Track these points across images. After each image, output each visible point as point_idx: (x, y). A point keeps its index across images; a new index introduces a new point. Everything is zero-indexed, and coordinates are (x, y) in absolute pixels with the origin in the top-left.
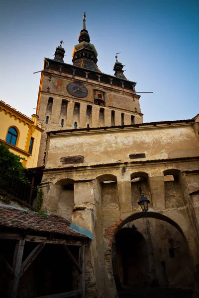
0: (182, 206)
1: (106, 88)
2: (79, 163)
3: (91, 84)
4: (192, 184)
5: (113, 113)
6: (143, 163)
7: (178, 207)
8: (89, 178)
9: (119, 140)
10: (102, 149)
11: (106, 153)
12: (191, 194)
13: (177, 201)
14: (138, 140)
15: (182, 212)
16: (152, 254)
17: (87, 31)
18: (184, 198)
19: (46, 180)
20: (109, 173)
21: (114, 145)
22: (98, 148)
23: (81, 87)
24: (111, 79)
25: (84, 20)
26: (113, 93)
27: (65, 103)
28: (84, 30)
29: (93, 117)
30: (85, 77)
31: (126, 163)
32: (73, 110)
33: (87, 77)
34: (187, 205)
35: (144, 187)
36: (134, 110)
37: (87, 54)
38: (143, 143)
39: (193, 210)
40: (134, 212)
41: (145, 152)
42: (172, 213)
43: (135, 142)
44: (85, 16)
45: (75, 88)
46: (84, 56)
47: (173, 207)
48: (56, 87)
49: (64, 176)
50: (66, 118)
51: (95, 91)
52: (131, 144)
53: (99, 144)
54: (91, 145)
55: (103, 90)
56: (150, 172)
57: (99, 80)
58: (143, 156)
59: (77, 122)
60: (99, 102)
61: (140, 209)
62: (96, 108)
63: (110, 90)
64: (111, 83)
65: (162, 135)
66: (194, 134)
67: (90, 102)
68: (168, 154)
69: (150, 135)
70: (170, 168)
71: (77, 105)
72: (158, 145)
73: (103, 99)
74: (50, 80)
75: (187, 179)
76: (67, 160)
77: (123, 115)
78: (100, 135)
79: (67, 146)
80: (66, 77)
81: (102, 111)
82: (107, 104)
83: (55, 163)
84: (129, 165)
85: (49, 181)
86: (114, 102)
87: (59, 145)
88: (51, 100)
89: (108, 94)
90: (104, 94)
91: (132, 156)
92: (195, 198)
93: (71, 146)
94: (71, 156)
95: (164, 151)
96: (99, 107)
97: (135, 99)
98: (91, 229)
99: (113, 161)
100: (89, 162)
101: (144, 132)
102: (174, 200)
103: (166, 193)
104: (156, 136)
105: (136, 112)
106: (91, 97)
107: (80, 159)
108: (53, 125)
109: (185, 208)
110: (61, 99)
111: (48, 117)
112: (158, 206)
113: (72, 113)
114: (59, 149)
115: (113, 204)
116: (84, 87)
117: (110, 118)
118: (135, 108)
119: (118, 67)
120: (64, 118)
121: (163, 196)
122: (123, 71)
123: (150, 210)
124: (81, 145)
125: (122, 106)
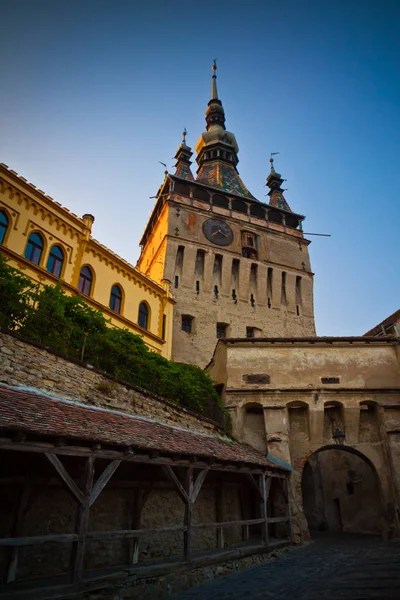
0: (376, 441)
1: (259, 228)
2: (265, 383)
3: (237, 221)
4: (391, 421)
5: (270, 271)
6: (338, 391)
7: (372, 442)
8: (278, 404)
9: (309, 358)
10: (290, 368)
11: (295, 373)
12: (389, 433)
13: (372, 435)
14: (331, 360)
15: (377, 448)
16: (321, 487)
17: (220, 102)
18: (379, 433)
19: (230, 402)
20: (300, 400)
21: (303, 364)
22: (285, 366)
23: (223, 226)
24: (267, 210)
25: (215, 77)
26: (270, 237)
27: (201, 254)
28: (216, 101)
29: (240, 277)
30: (226, 207)
31: (319, 390)
32: (212, 266)
33: (230, 206)
34: (383, 442)
35: (336, 416)
36: (301, 267)
37: (222, 152)
38: (336, 364)
39: (389, 449)
40: (325, 444)
41: (339, 377)
42: (366, 449)
43: (328, 362)
44: (215, 68)
45: (215, 229)
46: (218, 158)
47: (367, 441)
48: (188, 228)
49: (250, 400)
50: (203, 279)
51: (243, 232)
52: (323, 363)
53: (286, 360)
54: (276, 362)
55: (254, 230)
56: (345, 401)
57: (249, 211)
58: (336, 381)
59: (219, 286)
60: (249, 252)
61: (332, 442)
62: (246, 263)
63: (265, 231)
64: (267, 217)
65: (359, 355)
66: (395, 357)
67: (237, 253)
68: (366, 381)
69: (345, 355)
70: (367, 399)
71: (219, 258)
72: (353, 369)
73: (254, 247)
74: (178, 215)
75: (385, 415)
76: (250, 379)
77: (284, 274)
78: (286, 349)
79: (248, 360)
80: (200, 210)
81: (254, 267)
82: (262, 255)
83: (237, 382)
84: (322, 392)
85: (234, 404)
86: (271, 253)
87: (238, 358)
88: (181, 249)
89: (262, 238)
90: (256, 238)
91: (325, 380)
92: (393, 437)
93: (253, 361)
94: (255, 373)
95: (360, 376)
96: (250, 262)
97: (302, 246)
98: (289, 462)
99: (303, 385)
100: (276, 384)
101: (338, 350)
102: (368, 434)
103: (360, 426)
104: (352, 356)
105: (304, 270)
106: (237, 244)
107: (264, 379)
108: (185, 290)
109: (379, 443)
110: (195, 248)
111: (177, 277)
112: (351, 440)
113: (212, 271)
114: (239, 363)
115: (303, 433)
116: (228, 227)
117: (265, 280)
118: (303, 264)
119: (275, 182)
120: (200, 280)
121: (357, 428)
122: (283, 191)
123: (345, 444)
124: (265, 360)
125: (283, 260)
